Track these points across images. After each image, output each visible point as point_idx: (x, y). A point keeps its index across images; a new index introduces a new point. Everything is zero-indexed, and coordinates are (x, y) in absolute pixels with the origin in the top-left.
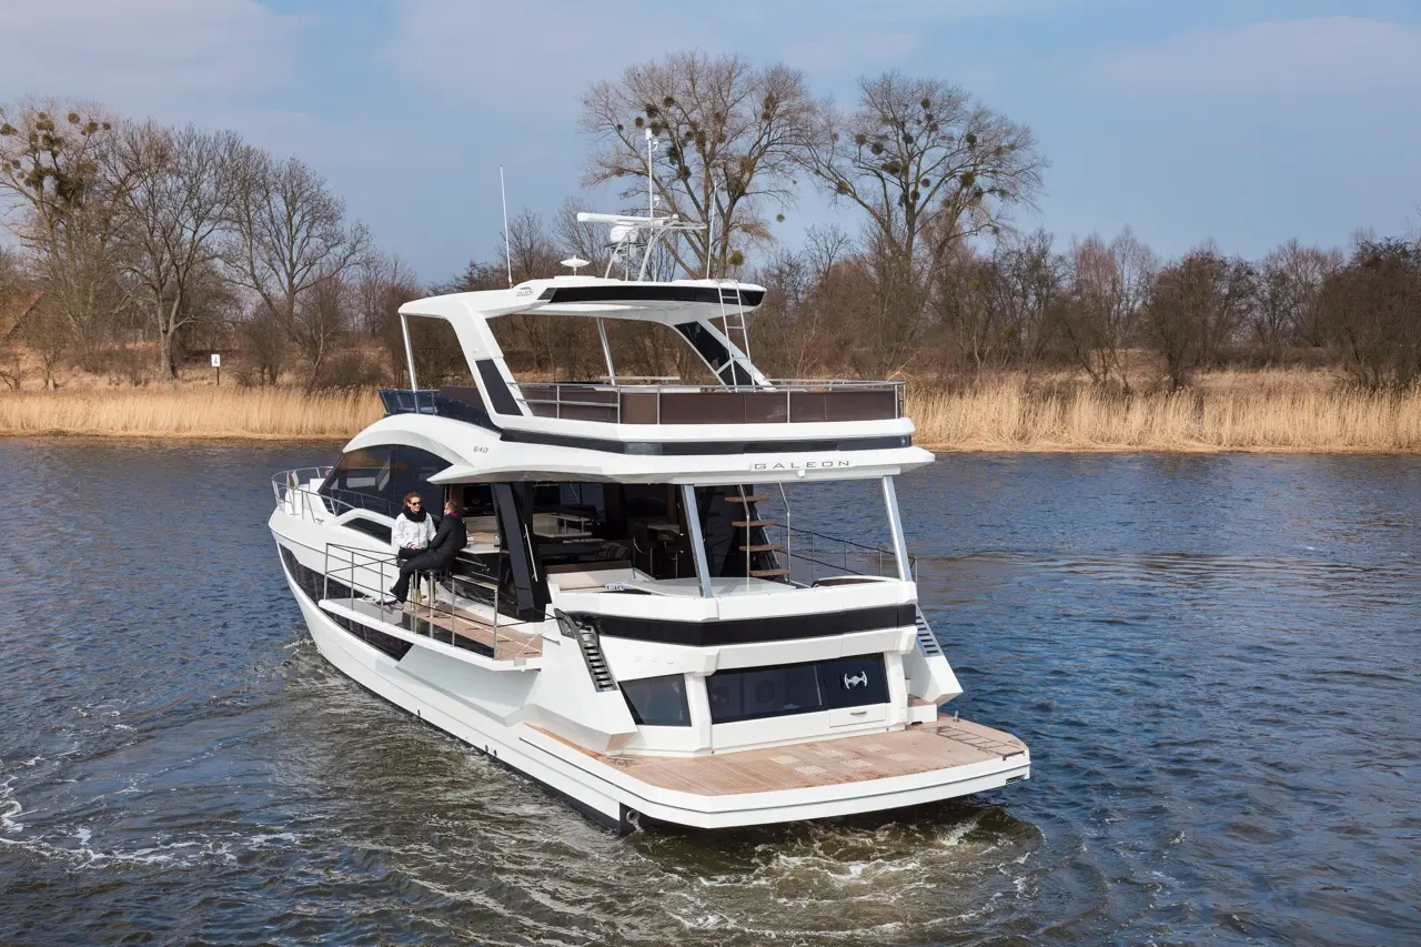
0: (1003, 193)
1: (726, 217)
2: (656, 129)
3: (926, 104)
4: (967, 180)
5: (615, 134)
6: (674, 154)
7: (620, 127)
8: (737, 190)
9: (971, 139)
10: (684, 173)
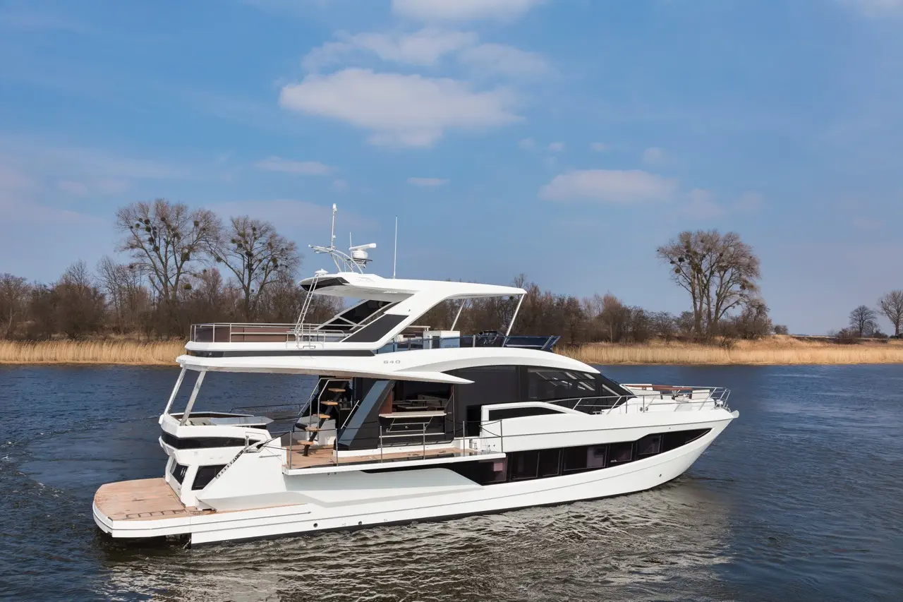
0: (286, 267)
1: (179, 269)
2: (148, 229)
3: (254, 229)
4: (274, 260)
5: (129, 230)
6: (152, 240)
7: (132, 227)
8: (185, 257)
9: (270, 244)
10: (156, 249)
